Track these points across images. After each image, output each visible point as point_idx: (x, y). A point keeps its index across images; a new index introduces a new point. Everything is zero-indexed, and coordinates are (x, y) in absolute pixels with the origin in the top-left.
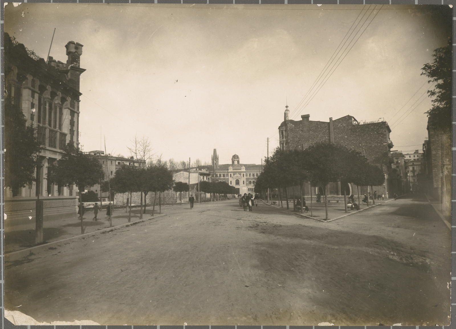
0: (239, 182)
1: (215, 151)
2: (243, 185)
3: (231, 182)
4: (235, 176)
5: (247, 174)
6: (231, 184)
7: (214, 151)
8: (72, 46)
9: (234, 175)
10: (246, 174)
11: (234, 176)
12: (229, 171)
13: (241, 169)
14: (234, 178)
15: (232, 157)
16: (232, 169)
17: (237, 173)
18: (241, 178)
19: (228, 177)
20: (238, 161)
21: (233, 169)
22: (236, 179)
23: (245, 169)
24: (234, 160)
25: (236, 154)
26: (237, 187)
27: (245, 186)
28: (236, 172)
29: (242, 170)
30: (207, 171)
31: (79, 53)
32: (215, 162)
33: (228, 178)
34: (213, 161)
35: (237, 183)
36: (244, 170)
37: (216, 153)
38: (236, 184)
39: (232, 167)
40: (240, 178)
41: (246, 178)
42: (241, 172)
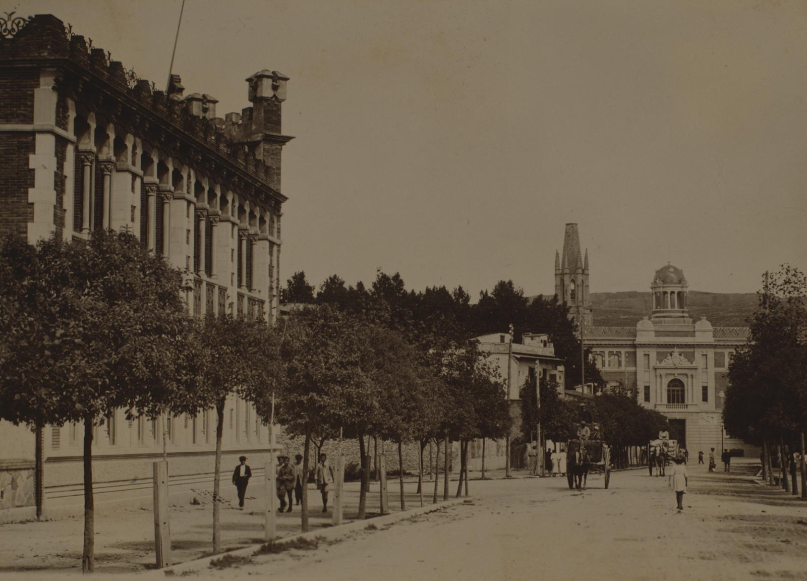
0: (683, 391)
1: (571, 232)
2: (704, 406)
3: (647, 389)
4: (668, 362)
5: (723, 355)
6: (647, 398)
7: (568, 235)
8: (267, 83)
9: (661, 357)
10: (716, 353)
11: (663, 364)
12: (639, 340)
13: (693, 334)
14: (663, 372)
15: (654, 274)
16: (653, 334)
17: (676, 350)
18: (693, 372)
19: (632, 369)
20: (679, 293)
21: (658, 333)
22: (672, 378)
23: (711, 333)
24: (661, 290)
25: (671, 264)
26: (673, 412)
27: (713, 409)
28: (672, 346)
29: (699, 339)
30: (545, 346)
31: (280, 97)
32: (572, 287)
33: (635, 373)
34: (562, 281)
35: (677, 392)
36: (709, 339)
37: (578, 243)
38: (669, 402)
39: (654, 323)
40: (689, 373)
41: (716, 374)
42: (693, 346)
